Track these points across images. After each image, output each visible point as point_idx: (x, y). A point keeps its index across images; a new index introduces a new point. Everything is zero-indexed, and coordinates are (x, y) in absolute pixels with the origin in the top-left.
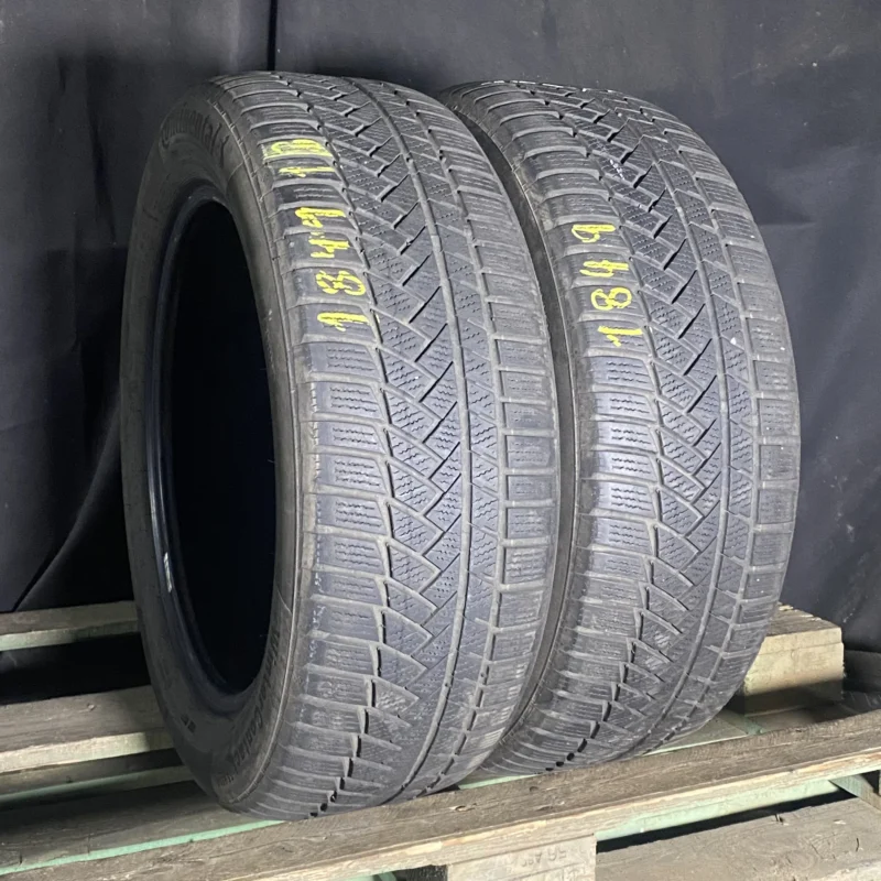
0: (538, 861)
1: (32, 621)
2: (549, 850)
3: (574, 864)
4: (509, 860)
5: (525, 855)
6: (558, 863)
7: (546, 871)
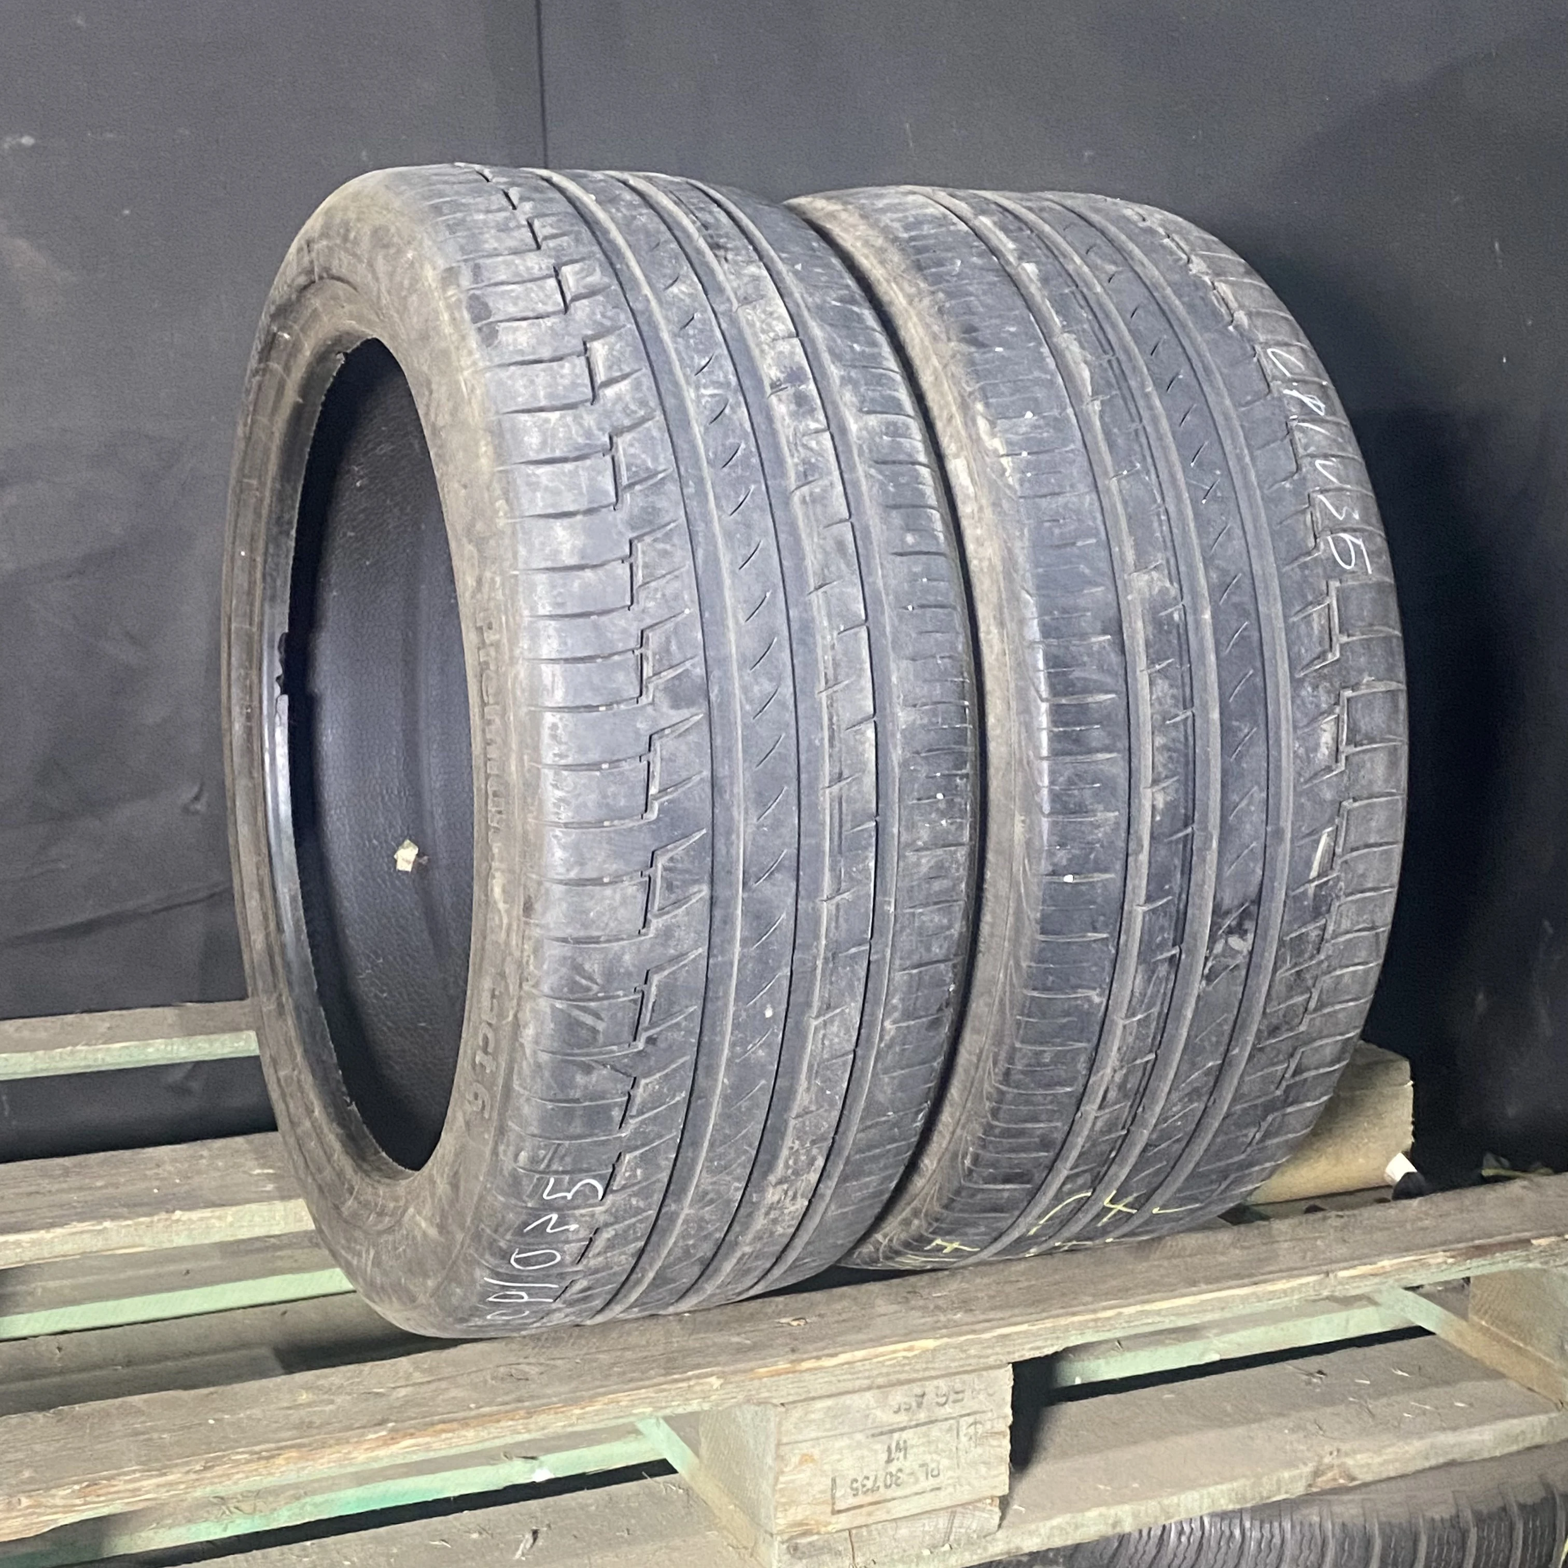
0: (919, 1405)
1: (43, 1035)
2: (936, 1387)
3: (975, 1413)
4: (872, 1403)
5: (898, 1397)
6: (948, 1410)
7: (932, 1422)
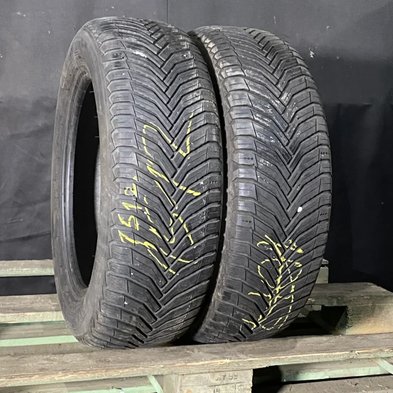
2: (229, 374)
3: (241, 382)
4: (210, 377)
5: (218, 375)
6: (233, 381)
7: (227, 384)
